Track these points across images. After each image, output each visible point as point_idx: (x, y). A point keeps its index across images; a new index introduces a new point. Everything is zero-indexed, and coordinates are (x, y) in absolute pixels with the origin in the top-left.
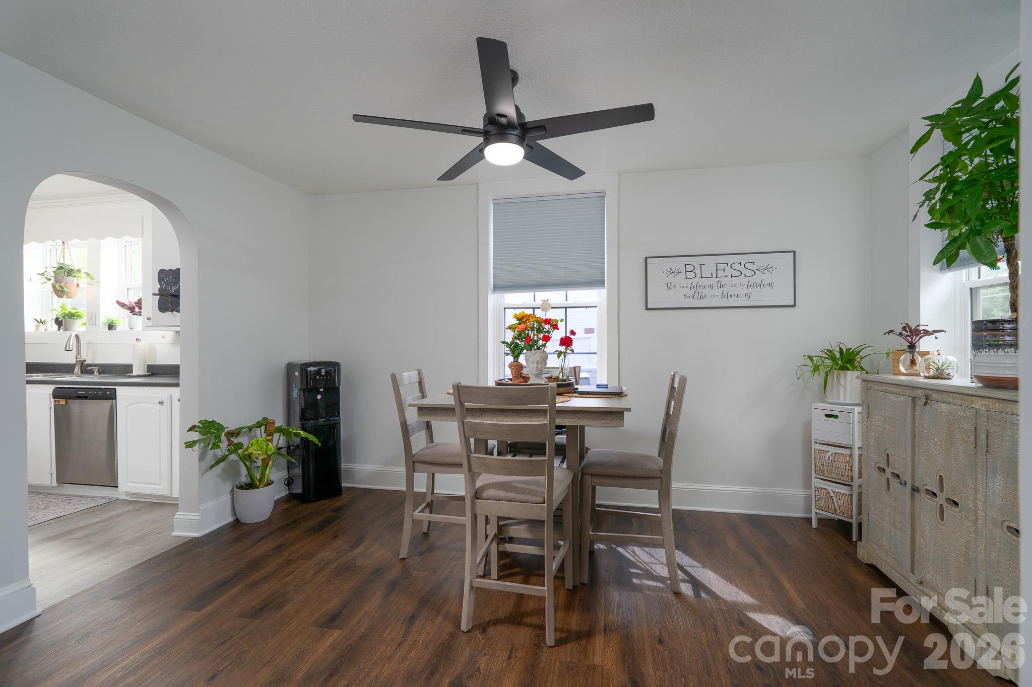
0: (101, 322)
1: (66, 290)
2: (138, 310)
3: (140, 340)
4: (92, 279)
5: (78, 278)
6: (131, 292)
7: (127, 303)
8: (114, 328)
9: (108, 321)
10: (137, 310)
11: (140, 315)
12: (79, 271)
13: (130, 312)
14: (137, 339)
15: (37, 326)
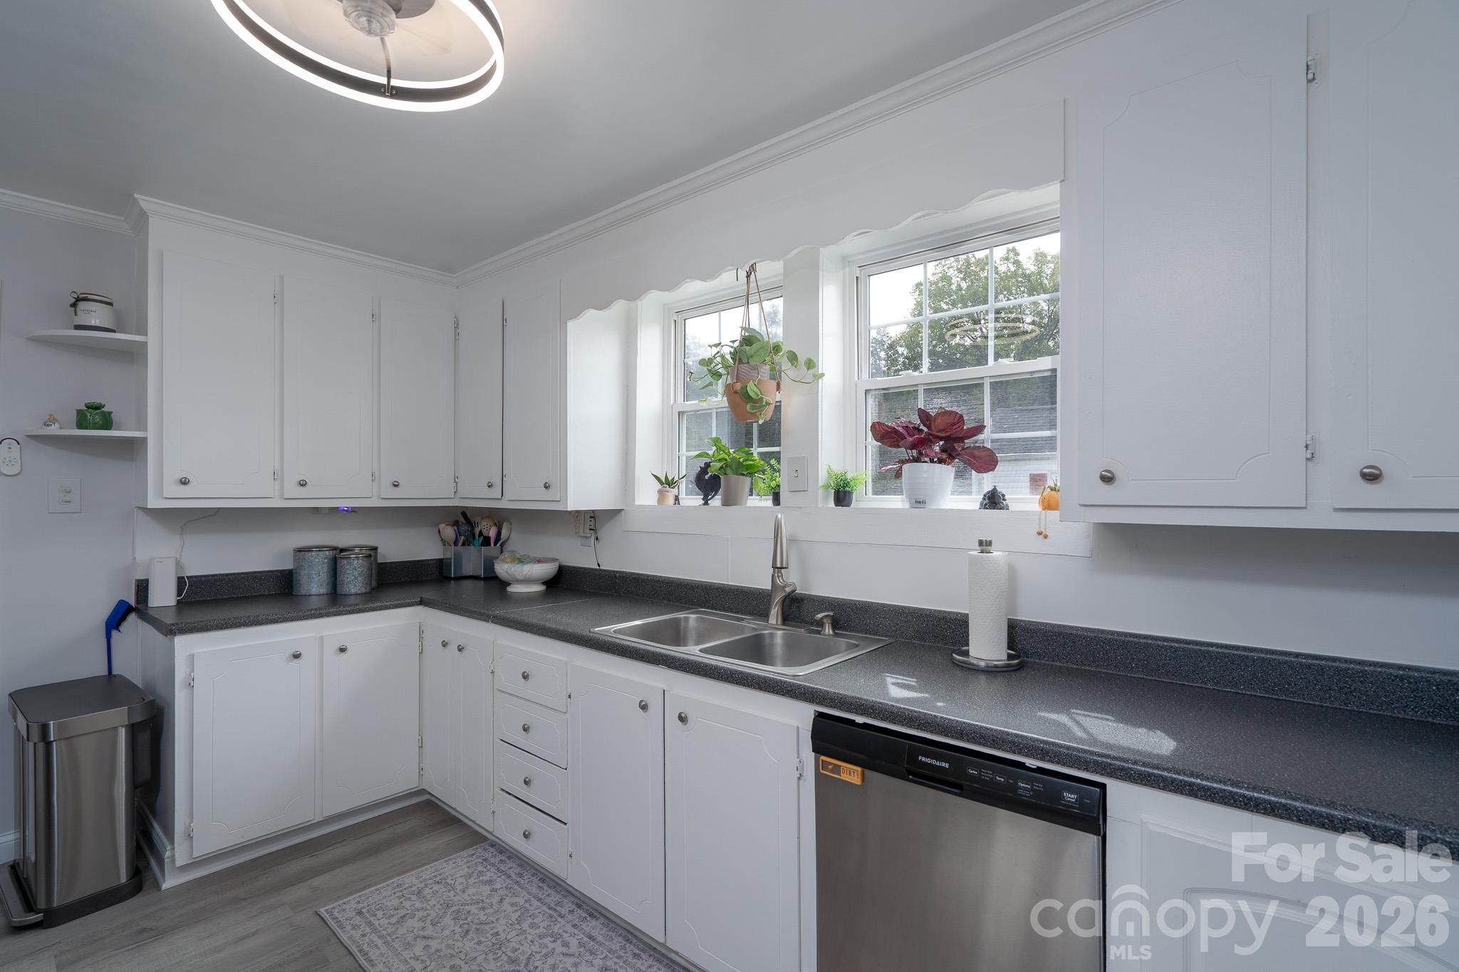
6: (872, 400)
12: (776, 349)
14: (981, 543)
15: (660, 492)
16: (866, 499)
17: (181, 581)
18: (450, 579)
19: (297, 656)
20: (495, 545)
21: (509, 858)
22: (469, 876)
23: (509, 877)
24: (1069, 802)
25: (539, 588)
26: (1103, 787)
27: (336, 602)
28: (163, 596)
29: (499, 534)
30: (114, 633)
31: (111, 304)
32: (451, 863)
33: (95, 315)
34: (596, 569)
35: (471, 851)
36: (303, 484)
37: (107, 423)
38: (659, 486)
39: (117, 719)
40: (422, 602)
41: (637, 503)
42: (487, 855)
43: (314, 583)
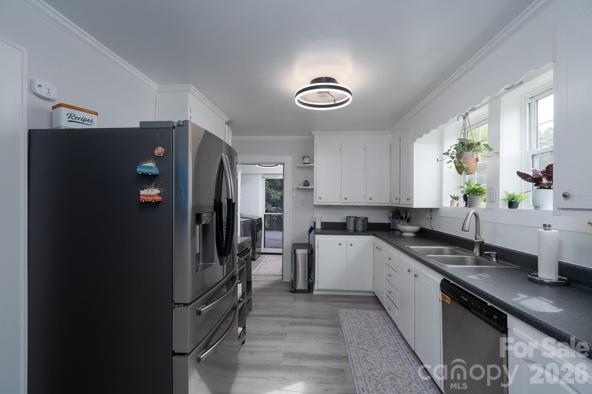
0: (501, 198)
1: (465, 166)
2: (547, 182)
3: (549, 226)
4: (490, 151)
5: (477, 152)
6: (537, 161)
7: (531, 174)
8: (515, 206)
9: (508, 197)
10: (545, 181)
11: (550, 188)
12: (479, 144)
13: (535, 185)
14: (545, 225)
15: (451, 202)
16: (525, 205)
17: (322, 223)
18: (390, 230)
19: (340, 244)
20: (405, 219)
21: (389, 317)
22: (375, 316)
23: (386, 321)
24: (495, 318)
25: (412, 235)
26: (506, 316)
27: (355, 232)
28: (318, 226)
29: (406, 216)
30: (310, 234)
31: (309, 157)
32: (372, 312)
33: (307, 160)
34: (431, 230)
35: (379, 311)
36: (346, 199)
37: (308, 185)
38: (452, 199)
39: (305, 251)
40: (374, 235)
41: (443, 206)
42: (383, 314)
43: (351, 227)
